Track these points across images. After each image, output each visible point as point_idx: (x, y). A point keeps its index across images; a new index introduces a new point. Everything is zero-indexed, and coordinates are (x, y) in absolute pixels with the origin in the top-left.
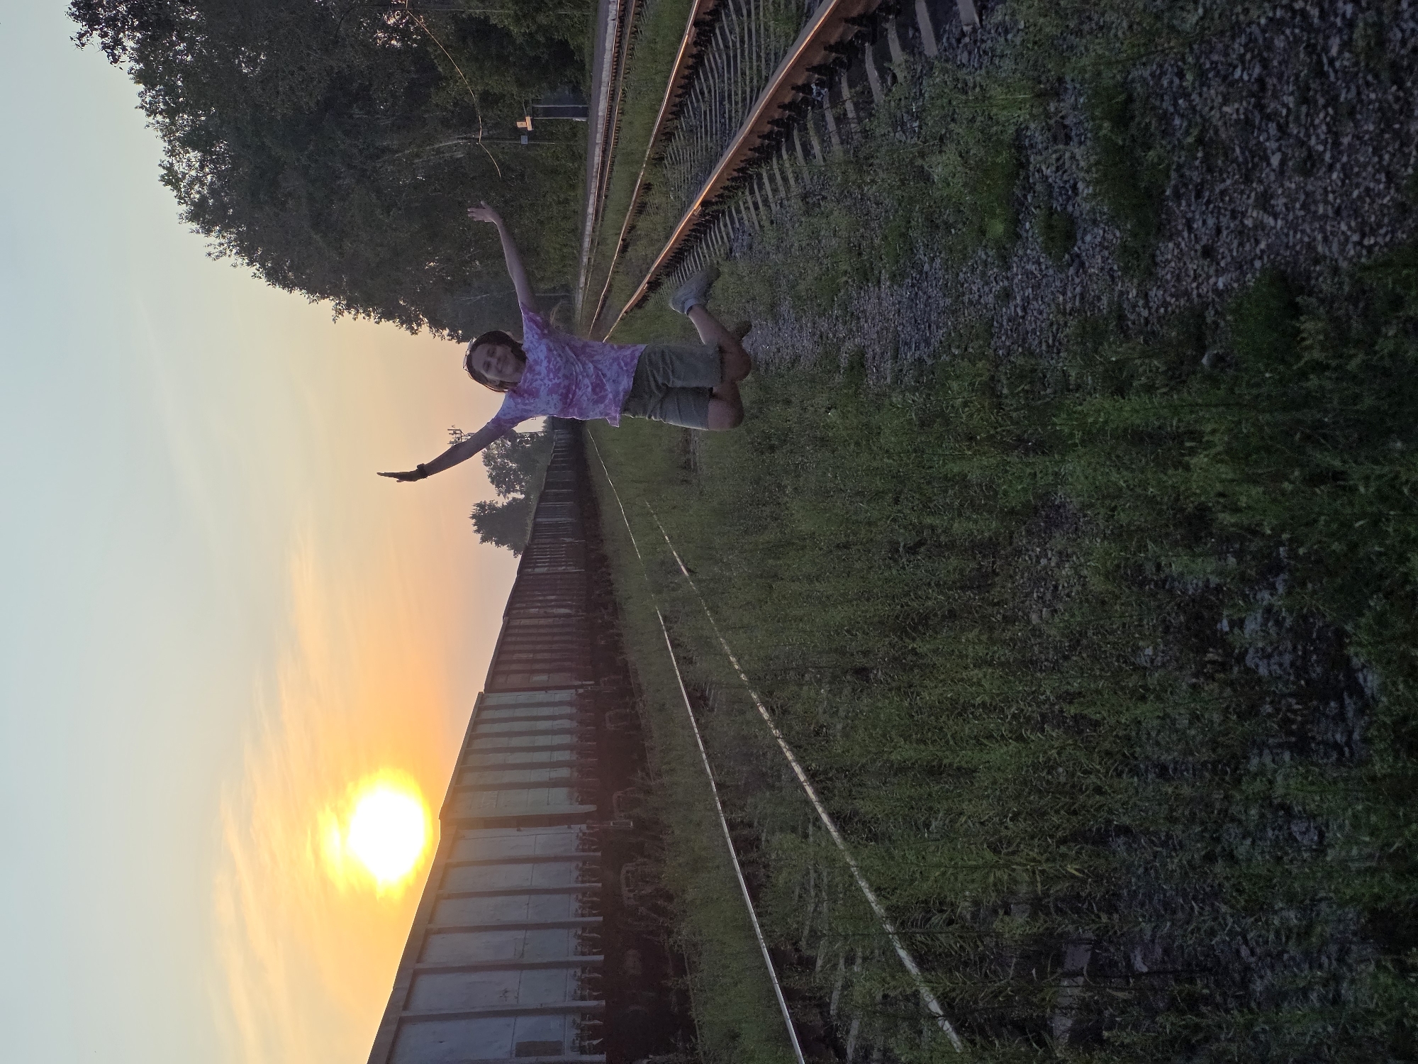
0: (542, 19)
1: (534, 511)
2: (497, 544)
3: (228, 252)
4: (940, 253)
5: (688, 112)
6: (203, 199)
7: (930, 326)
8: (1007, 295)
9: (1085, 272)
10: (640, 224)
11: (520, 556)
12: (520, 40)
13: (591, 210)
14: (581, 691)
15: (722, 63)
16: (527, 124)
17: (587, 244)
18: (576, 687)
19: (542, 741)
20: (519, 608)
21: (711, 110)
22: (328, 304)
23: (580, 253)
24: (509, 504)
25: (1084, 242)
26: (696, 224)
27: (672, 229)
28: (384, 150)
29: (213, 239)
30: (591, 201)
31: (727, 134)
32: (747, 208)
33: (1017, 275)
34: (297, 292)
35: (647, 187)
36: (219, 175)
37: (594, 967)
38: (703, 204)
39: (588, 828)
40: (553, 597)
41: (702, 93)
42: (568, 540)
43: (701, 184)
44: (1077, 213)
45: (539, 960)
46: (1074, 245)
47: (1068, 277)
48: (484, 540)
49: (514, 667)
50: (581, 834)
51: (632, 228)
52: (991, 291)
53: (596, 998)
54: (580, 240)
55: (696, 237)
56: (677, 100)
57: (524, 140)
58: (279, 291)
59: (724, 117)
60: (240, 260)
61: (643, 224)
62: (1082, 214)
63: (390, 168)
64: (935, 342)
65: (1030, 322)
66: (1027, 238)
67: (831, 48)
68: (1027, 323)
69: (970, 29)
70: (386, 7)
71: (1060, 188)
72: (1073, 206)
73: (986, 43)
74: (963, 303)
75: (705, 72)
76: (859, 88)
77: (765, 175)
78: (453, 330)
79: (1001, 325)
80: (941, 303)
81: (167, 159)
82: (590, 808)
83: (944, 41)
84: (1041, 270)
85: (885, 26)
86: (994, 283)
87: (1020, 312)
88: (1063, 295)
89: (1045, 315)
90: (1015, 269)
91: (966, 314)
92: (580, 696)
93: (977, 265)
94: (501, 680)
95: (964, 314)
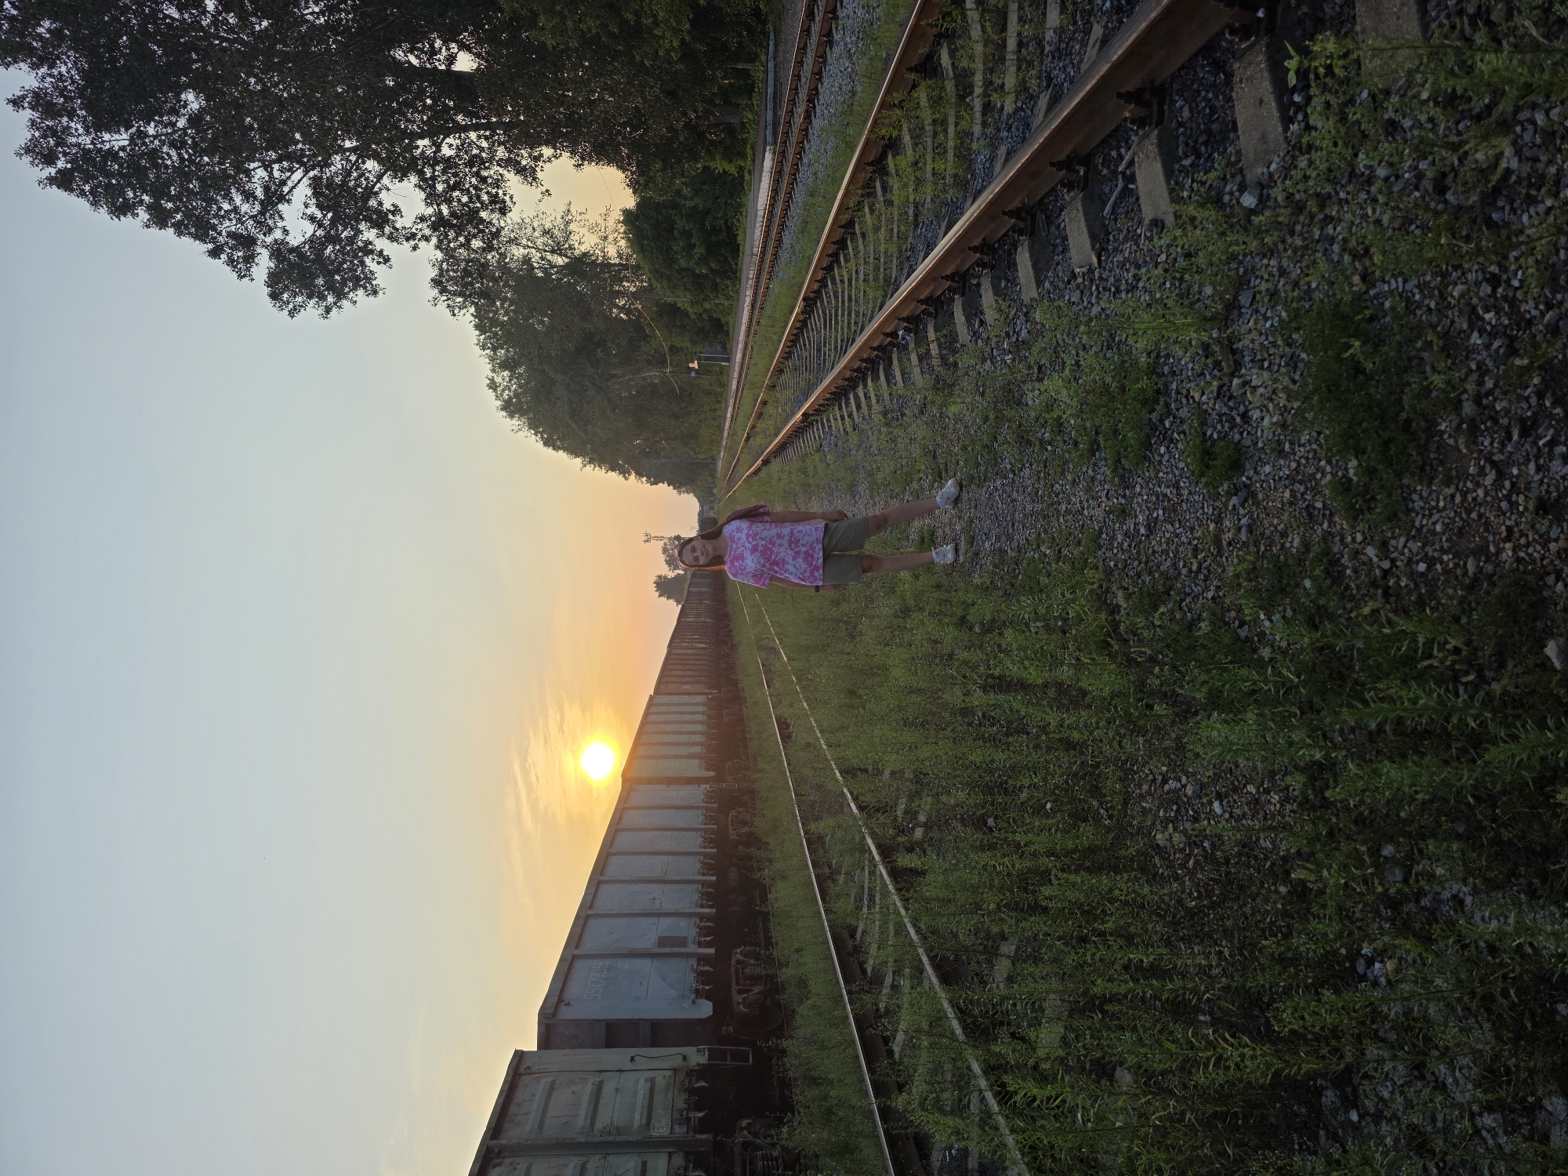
0: (707, 305)
1: (688, 582)
2: (668, 598)
4: (1031, 465)
5: (795, 358)
6: (510, 398)
7: (1013, 525)
10: (758, 425)
11: (680, 606)
12: (693, 317)
13: (729, 415)
14: (710, 696)
15: (821, 325)
16: (695, 365)
17: (726, 433)
18: (707, 694)
19: (685, 728)
20: (677, 642)
21: (810, 357)
22: (579, 461)
23: (722, 439)
24: (675, 577)
25: (1257, 473)
28: (613, 376)
29: (515, 422)
30: (729, 411)
32: (835, 419)
33: (1140, 494)
34: (561, 452)
35: (764, 403)
36: (520, 386)
37: (710, 884)
38: (803, 415)
39: (710, 787)
40: (696, 637)
41: (805, 345)
42: (707, 602)
43: (800, 404)
44: (1247, 442)
45: (675, 878)
46: (1240, 476)
47: (1226, 506)
48: (660, 596)
49: (672, 679)
50: (705, 792)
51: (753, 427)
52: (1099, 506)
53: (710, 907)
54: (722, 432)
56: (788, 349)
57: (693, 374)
58: (550, 450)
59: (820, 363)
61: (760, 425)
62: (1255, 443)
63: (617, 386)
64: (1019, 538)
65: (1160, 543)
66: (1160, 463)
67: (922, 302)
68: (1154, 543)
69: (1084, 270)
70: (618, 294)
71: (1220, 415)
72: (1241, 434)
73: (1107, 280)
74: (1058, 511)
75: (807, 332)
76: (944, 332)
77: (851, 397)
78: (649, 478)
79: (1112, 538)
80: (1029, 507)
81: (491, 375)
82: (712, 774)
83: (1047, 285)
84: (1179, 494)
85: (975, 282)
86: (1104, 499)
87: (1142, 531)
88: (1216, 523)
89: (1184, 539)
90: (1138, 489)
91: (1062, 521)
92: (709, 700)
93: (1080, 480)
94: (663, 687)
95: (1058, 520)
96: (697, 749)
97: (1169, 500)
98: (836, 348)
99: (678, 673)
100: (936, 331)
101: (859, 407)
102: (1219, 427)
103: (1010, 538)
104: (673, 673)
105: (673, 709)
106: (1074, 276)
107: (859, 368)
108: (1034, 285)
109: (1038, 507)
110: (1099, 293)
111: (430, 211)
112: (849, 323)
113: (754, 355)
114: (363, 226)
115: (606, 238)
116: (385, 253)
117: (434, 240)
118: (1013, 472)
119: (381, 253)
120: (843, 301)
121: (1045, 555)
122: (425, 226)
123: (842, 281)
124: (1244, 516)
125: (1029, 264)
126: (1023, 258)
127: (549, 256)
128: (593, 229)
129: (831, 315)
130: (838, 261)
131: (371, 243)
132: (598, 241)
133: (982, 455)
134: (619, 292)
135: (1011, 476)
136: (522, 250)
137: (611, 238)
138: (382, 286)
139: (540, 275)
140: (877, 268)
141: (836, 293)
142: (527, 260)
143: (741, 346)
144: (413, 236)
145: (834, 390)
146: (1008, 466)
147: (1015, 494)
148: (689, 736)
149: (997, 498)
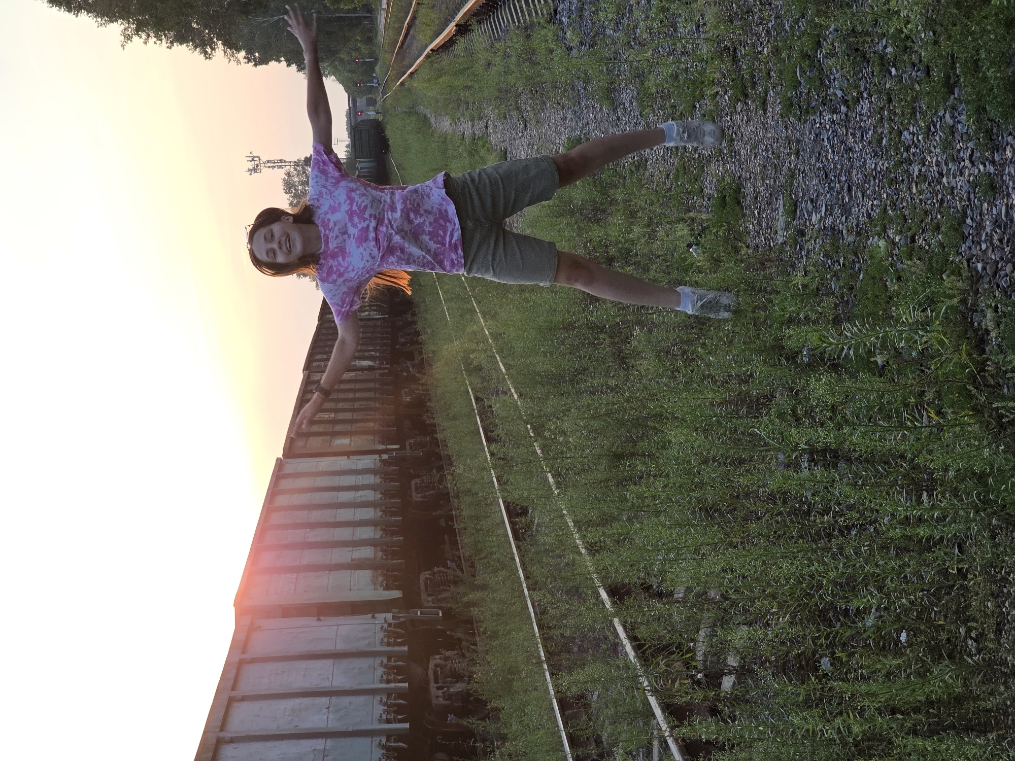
4: (870, 95)
7: (850, 189)
14: (385, 456)
18: (380, 452)
20: (320, 360)
39: (394, 617)
50: (386, 626)
52: (962, 173)
64: (859, 213)
74: (910, 175)
78: (250, 52)
79: (980, 226)
80: (870, 164)
82: (396, 594)
86: (967, 163)
91: (914, 190)
92: (383, 462)
93: (935, 126)
94: (300, 443)
95: (910, 189)
96: (367, 552)
103: (846, 211)
105: (320, 482)
109: (883, 165)
118: (846, 102)
121: (894, 243)
133: (803, 72)
135: (844, 109)
146: (840, 94)
147: (851, 139)
148: (352, 528)
149: (826, 143)
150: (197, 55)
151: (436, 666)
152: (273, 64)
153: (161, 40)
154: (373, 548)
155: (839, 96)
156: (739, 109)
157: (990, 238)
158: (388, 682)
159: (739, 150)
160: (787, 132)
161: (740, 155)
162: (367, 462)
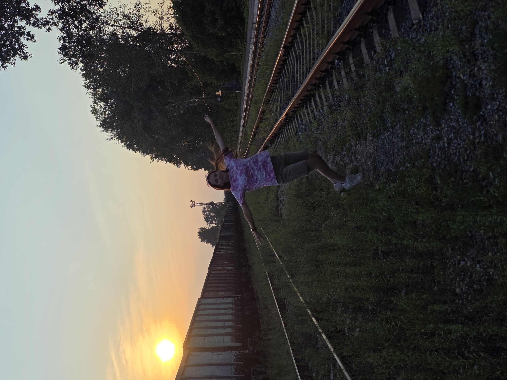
0: (226, 56)
1: (220, 231)
2: (207, 242)
3: (114, 138)
4: (400, 122)
5: (280, 82)
6: (105, 119)
7: (393, 155)
8: (439, 138)
9: (487, 123)
10: (261, 126)
11: (215, 247)
12: (218, 63)
13: (242, 124)
14: (236, 299)
15: (294, 62)
16: (220, 93)
18: (235, 297)
19: (221, 317)
20: (213, 267)
21: (289, 81)
22: (148, 157)
23: (238, 139)
24: (211, 228)
25: (486, 109)
26: (283, 123)
27: (273, 127)
28: (169, 103)
29: (109, 134)
30: (242, 121)
31: (296, 88)
32: (304, 115)
33: (444, 128)
34: (137, 152)
35: (263, 112)
36: (111, 111)
38: (286, 115)
39: (238, 352)
40: (226, 263)
41: (286, 75)
42: (232, 242)
43: (284, 109)
44: (482, 96)
46: (480, 112)
47: (476, 126)
48: (202, 241)
49: (212, 289)
50: (236, 355)
51: (257, 127)
52: (429, 137)
54: (238, 134)
55: (283, 129)
56: (276, 78)
57: (219, 99)
58: (131, 151)
59: (295, 82)
60: (118, 141)
61: (261, 125)
62: (485, 96)
63: (171, 109)
64: (396, 162)
65: (453, 150)
66: (451, 111)
67: (345, 43)
68: (451, 150)
69: (417, 21)
70: (171, 52)
71: (471, 85)
72: (479, 92)
73: (426, 26)
74: (412, 144)
75: (287, 66)
76: (357, 58)
77: (312, 101)
78: (192, 166)
79: (435, 152)
80: (400, 145)
81: (93, 105)
82: (240, 344)
83: (402, 30)
84: (459, 125)
85: (371, 31)
86: (431, 133)
87: (446, 145)
88: (473, 135)
89: (462, 146)
90: (443, 126)
91: (414, 148)
92: (236, 300)
93: (420, 126)
94: (207, 294)
95: (413, 148)
96: (229, 330)
97: (456, 128)
98: (303, 74)
99: (216, 285)
100: (353, 58)
101: (316, 105)
102: (471, 90)
103: (392, 162)
104: (212, 285)
105: (213, 306)
106: (413, 25)
107: (316, 84)
108: (396, 30)
109: (404, 143)
110: (423, 32)
111: (57, 7)
112: (310, 59)
113: (256, 84)
114: (17, 18)
115: (162, 17)
116: (31, 33)
117: (60, 25)
118: (392, 127)
119: (28, 34)
120: (306, 47)
121: (408, 167)
122: (54, 16)
123: (305, 35)
124: (482, 130)
125: (393, 20)
126: (391, 17)
127: (128, 31)
128: (154, 12)
129: (300, 56)
130: (302, 24)
131: (23, 28)
132: (158, 20)
133: (378, 122)
134: (171, 50)
135: (391, 130)
136: (111, 28)
137: (165, 18)
138: (30, 54)
139: (122, 42)
140: (323, 27)
141: (302, 42)
142: (114, 34)
143: (248, 80)
144: (48, 23)
145: (303, 98)
146: (390, 125)
147: (394, 139)
148: (224, 322)
149: (386, 143)
150: (175, 167)
151: (253, 370)
152: (200, 170)
153: (163, 161)
154: (231, 329)
155: (390, 126)
156: (358, 143)
157: (438, 154)
158: (236, 374)
159: (358, 157)
160: (373, 144)
161: (358, 158)
162: (230, 300)
